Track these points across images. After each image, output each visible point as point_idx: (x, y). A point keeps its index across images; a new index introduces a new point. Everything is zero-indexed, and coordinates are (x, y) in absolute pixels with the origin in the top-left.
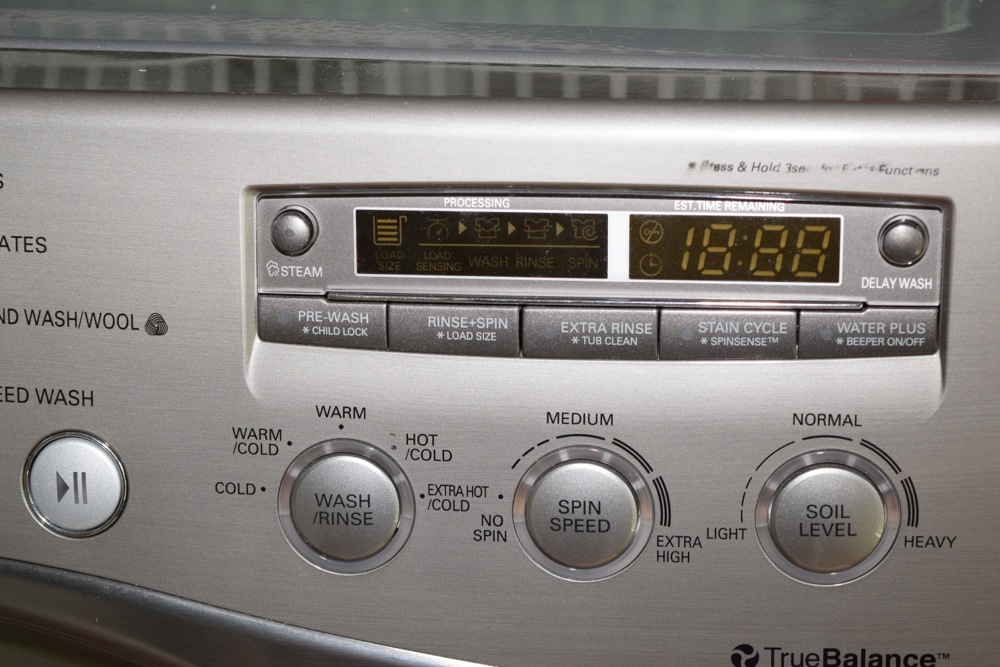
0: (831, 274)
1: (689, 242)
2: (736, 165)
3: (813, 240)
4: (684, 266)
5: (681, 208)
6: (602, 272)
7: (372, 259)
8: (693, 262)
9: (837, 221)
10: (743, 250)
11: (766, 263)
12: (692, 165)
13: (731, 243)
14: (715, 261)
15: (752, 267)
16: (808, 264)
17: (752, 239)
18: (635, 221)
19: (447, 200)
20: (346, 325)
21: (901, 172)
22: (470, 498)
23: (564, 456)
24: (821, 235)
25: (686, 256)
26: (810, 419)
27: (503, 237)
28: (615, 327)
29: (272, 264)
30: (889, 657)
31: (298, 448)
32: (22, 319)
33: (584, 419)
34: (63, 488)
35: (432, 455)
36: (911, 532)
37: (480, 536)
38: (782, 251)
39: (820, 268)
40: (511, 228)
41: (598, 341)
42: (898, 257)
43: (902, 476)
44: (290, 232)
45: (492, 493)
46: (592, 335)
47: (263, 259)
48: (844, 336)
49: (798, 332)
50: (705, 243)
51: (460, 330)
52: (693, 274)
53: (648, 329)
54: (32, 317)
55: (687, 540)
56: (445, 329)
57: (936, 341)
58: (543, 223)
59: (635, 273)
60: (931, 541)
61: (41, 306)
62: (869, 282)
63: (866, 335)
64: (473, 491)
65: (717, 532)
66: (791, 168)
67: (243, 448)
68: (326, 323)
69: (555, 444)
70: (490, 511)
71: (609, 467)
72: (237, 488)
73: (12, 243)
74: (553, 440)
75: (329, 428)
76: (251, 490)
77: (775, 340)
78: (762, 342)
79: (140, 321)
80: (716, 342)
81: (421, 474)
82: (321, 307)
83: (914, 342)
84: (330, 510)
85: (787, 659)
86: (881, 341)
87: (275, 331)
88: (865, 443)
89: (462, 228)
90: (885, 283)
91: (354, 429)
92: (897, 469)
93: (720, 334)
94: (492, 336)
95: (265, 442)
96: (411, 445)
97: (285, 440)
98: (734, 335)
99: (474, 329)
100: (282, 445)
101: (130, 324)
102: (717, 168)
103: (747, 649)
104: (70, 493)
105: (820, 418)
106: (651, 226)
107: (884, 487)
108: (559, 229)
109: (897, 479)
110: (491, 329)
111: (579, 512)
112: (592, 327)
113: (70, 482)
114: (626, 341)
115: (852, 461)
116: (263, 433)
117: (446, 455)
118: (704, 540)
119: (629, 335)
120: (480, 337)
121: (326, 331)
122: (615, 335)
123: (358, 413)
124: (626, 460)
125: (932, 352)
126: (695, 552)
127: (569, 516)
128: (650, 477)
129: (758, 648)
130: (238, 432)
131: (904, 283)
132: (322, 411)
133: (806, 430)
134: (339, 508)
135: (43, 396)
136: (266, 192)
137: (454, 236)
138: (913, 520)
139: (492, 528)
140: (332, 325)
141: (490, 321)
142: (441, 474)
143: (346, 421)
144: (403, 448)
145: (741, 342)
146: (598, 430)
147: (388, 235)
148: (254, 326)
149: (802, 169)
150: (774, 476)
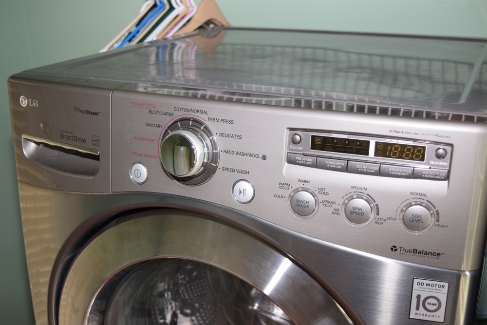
0: (423, 159)
1: (389, 149)
2: (401, 132)
3: (419, 151)
4: (387, 154)
5: (388, 141)
6: (367, 154)
7: (314, 146)
8: (390, 154)
9: (425, 147)
10: (402, 152)
11: (407, 155)
12: (391, 131)
13: (399, 150)
14: (395, 154)
15: (404, 156)
16: (417, 157)
17: (404, 150)
18: (377, 143)
19: (332, 134)
20: (307, 161)
21: (441, 136)
22: (332, 204)
23: (355, 197)
24: (421, 150)
25: (388, 152)
26: (415, 194)
27: (345, 144)
28: (369, 167)
29: (291, 146)
30: (429, 253)
31: (293, 189)
32: (235, 153)
33: (360, 188)
34: (240, 192)
35: (324, 193)
36: (437, 223)
37: (333, 213)
38: (411, 153)
39: (420, 158)
40: (347, 142)
41: (365, 170)
42: (439, 157)
43: (436, 210)
44: (296, 139)
45: (337, 204)
46: (364, 169)
47: (289, 144)
48: (425, 175)
49: (413, 173)
50: (393, 149)
51: (333, 165)
52: (389, 156)
53: (377, 169)
54: (237, 153)
55: (382, 219)
56: (329, 164)
57: (447, 178)
58: (354, 142)
59: (375, 155)
60: (442, 226)
61: (239, 151)
62: (432, 162)
63: (430, 175)
64: (333, 203)
65: (390, 218)
66: (415, 134)
67: (281, 187)
68: (302, 160)
69: (353, 194)
70: (336, 208)
71: (366, 200)
72: (279, 196)
73: (234, 136)
74: (352, 193)
75: (301, 185)
76: (282, 197)
77: (408, 174)
78: (404, 174)
79: (261, 156)
80: (393, 173)
81: (321, 198)
82: (301, 157)
83: (442, 178)
84: (299, 204)
85: (404, 250)
86: (433, 177)
87: (291, 161)
88: (428, 201)
89: (335, 141)
90: (436, 163)
91: (306, 185)
92: (435, 208)
93: (395, 171)
94: (340, 167)
95: (286, 186)
96: (319, 191)
97: (291, 186)
98: (398, 172)
99: (336, 165)
100: (290, 187)
101: (258, 157)
102: (397, 132)
103: (395, 247)
104: (242, 193)
105: (417, 194)
106: (380, 144)
107: (431, 212)
108: (358, 143)
109: (435, 210)
110: (340, 165)
111: (357, 210)
112: (364, 167)
113: (242, 191)
114: (372, 171)
115: (424, 205)
116: (286, 184)
117: (327, 194)
118: (386, 220)
119: (373, 170)
120: (337, 167)
121: (302, 162)
122: (369, 169)
123: (308, 182)
124: (370, 199)
125: (446, 180)
126: (384, 222)
127: (355, 211)
128: (375, 204)
129: (397, 247)
130: (280, 184)
131: (441, 163)
132: (299, 181)
133: (413, 196)
134: (301, 203)
135: (238, 171)
136: (291, 129)
137: (334, 143)
138: (438, 220)
139: (337, 212)
140: (303, 161)
141: (340, 163)
142: (326, 198)
143: (305, 183)
144: (317, 191)
145: (399, 174)
146: (363, 191)
147: (318, 141)
148: (286, 160)
149: (417, 134)
150: (405, 206)
